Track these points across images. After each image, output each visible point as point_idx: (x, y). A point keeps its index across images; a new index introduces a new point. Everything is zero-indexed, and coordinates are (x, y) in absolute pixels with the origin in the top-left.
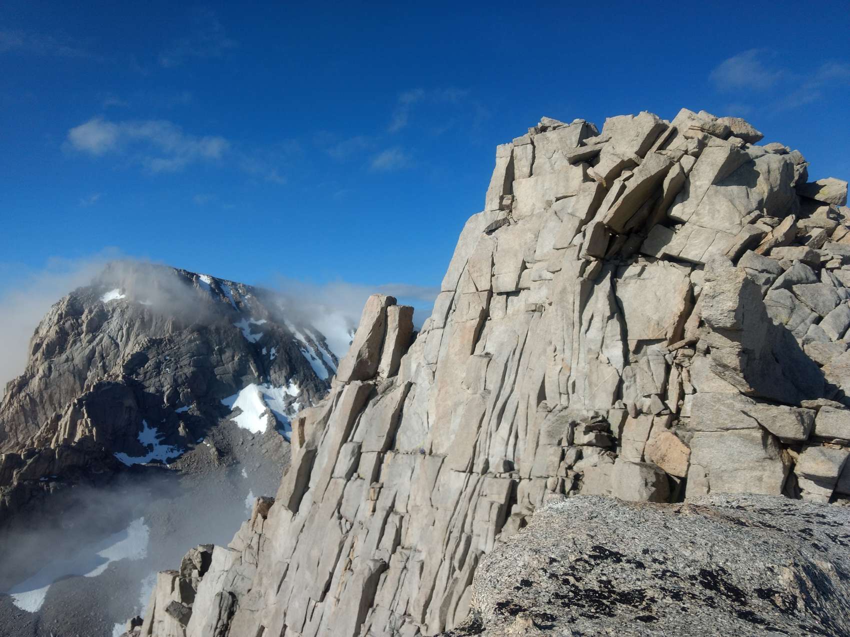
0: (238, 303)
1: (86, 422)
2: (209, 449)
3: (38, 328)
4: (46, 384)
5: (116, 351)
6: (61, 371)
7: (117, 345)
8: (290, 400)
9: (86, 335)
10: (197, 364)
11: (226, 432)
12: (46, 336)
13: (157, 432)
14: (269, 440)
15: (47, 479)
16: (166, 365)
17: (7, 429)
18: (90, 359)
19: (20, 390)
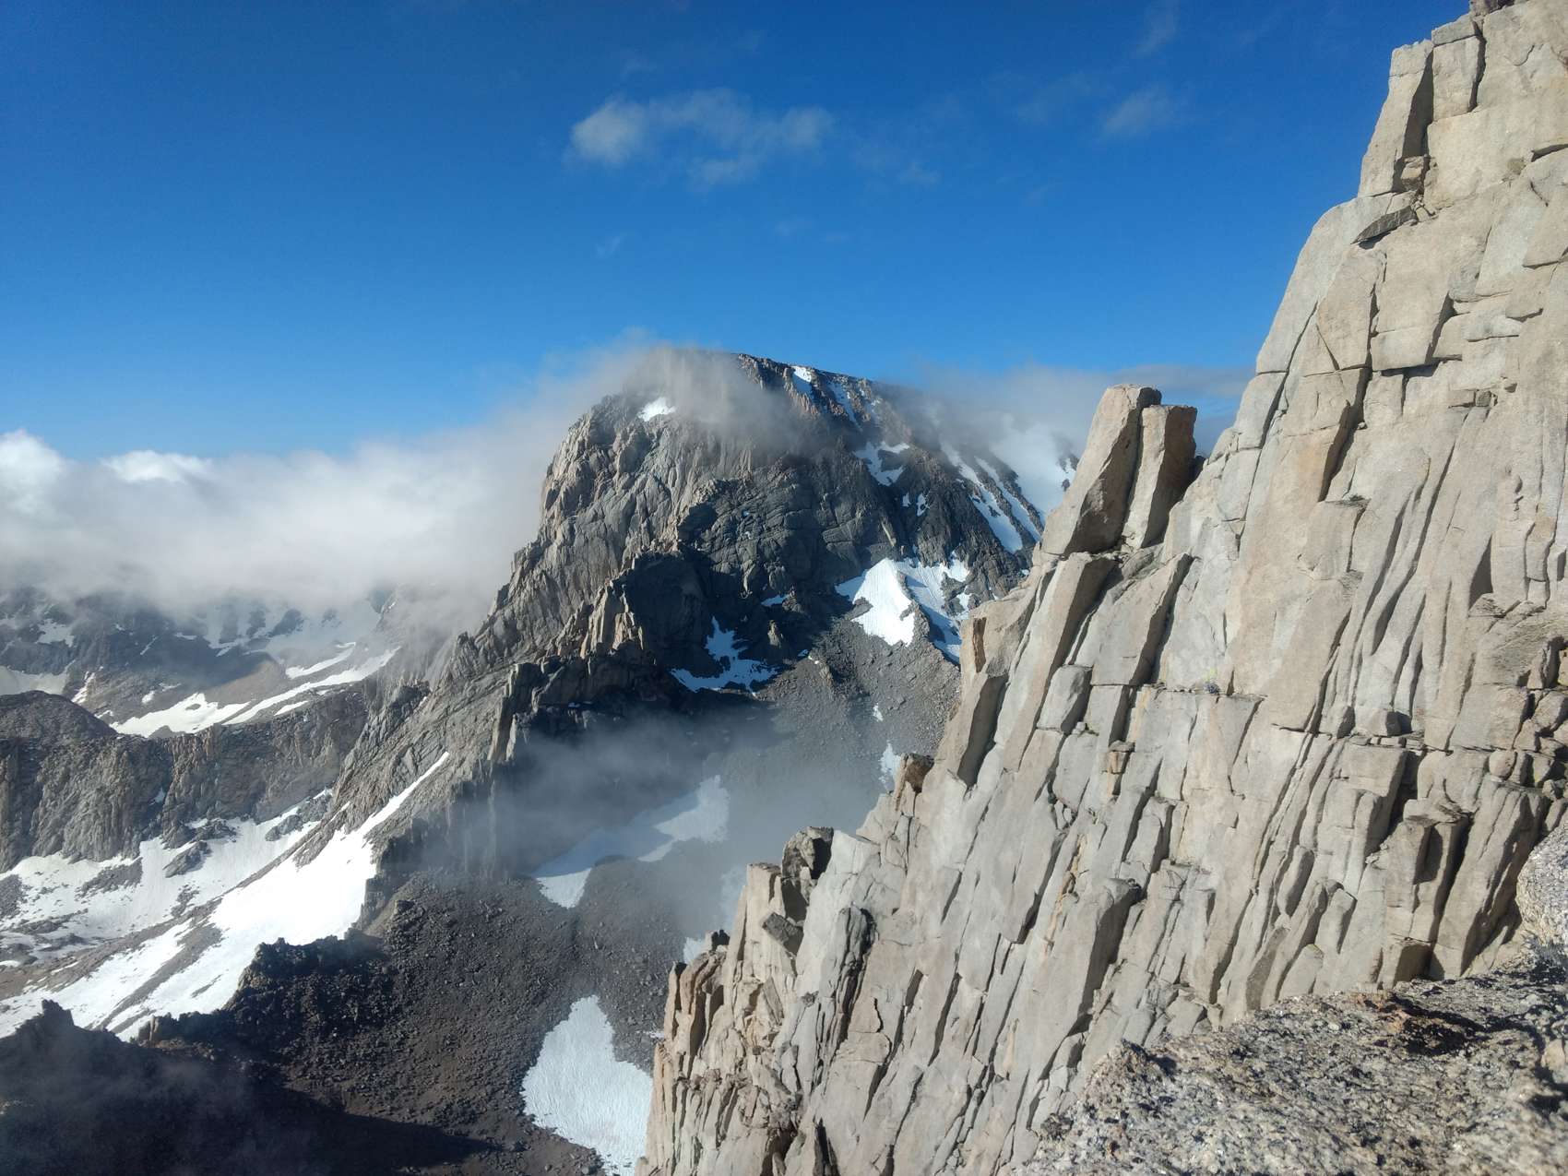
0: (859, 416)
1: (628, 617)
2: (818, 668)
3: (552, 465)
4: (568, 557)
5: (666, 502)
7: (668, 493)
8: (952, 588)
9: (620, 476)
10: (793, 524)
11: (845, 642)
12: (564, 478)
13: (734, 638)
14: (917, 657)
15: (578, 706)
16: (745, 526)
17: (519, 626)
18: (628, 516)
19: (533, 564)
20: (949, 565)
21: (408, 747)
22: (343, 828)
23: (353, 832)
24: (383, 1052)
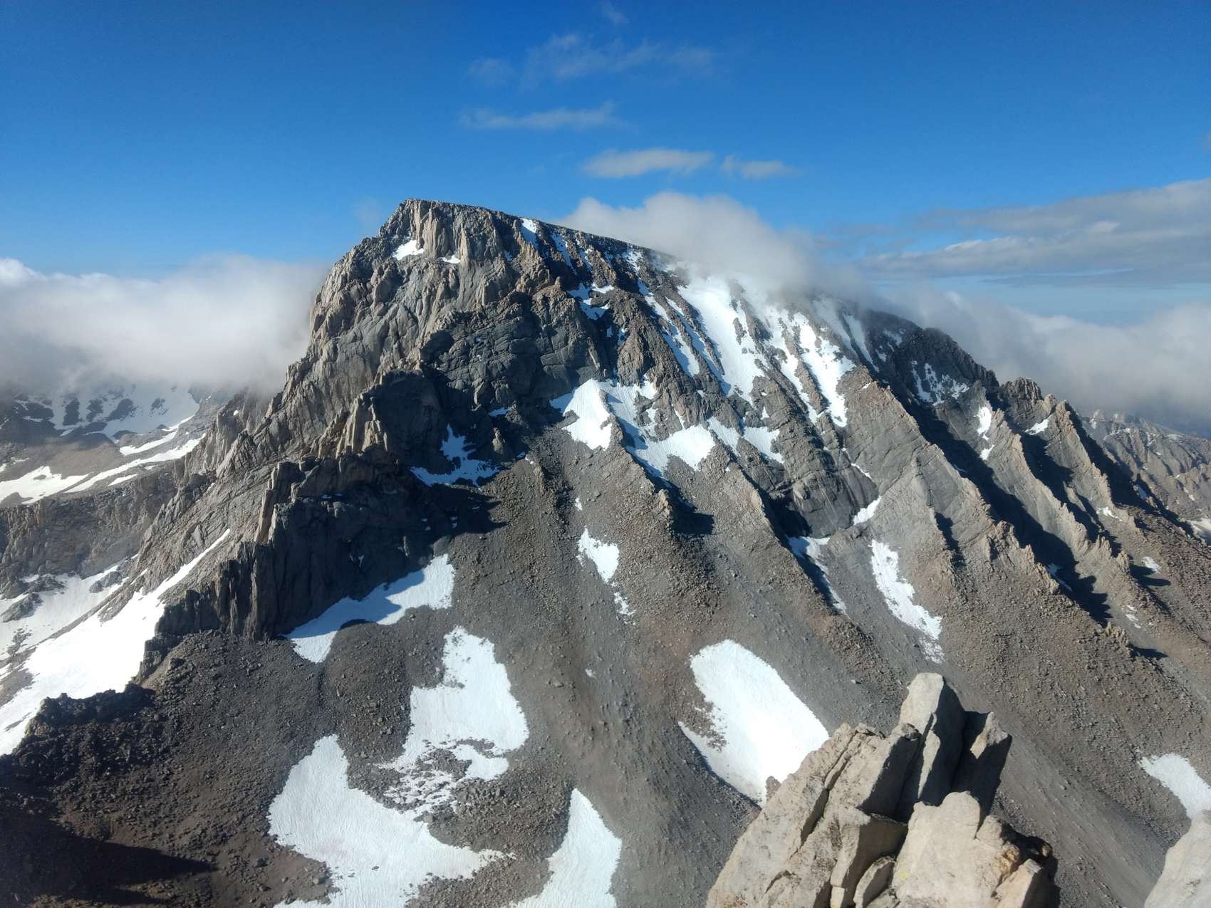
0: (574, 262)
1: (375, 425)
2: (532, 468)
3: (320, 294)
4: (332, 370)
5: (414, 328)
6: (348, 353)
7: (415, 320)
8: (643, 404)
9: (376, 305)
10: (516, 349)
11: (556, 446)
12: (329, 306)
13: (465, 442)
14: (612, 459)
15: (330, 497)
16: (477, 350)
17: (291, 426)
18: (382, 339)
19: (302, 378)
20: (641, 385)
21: (197, 524)
22: (141, 590)
23: (149, 594)
24: (149, 787)
